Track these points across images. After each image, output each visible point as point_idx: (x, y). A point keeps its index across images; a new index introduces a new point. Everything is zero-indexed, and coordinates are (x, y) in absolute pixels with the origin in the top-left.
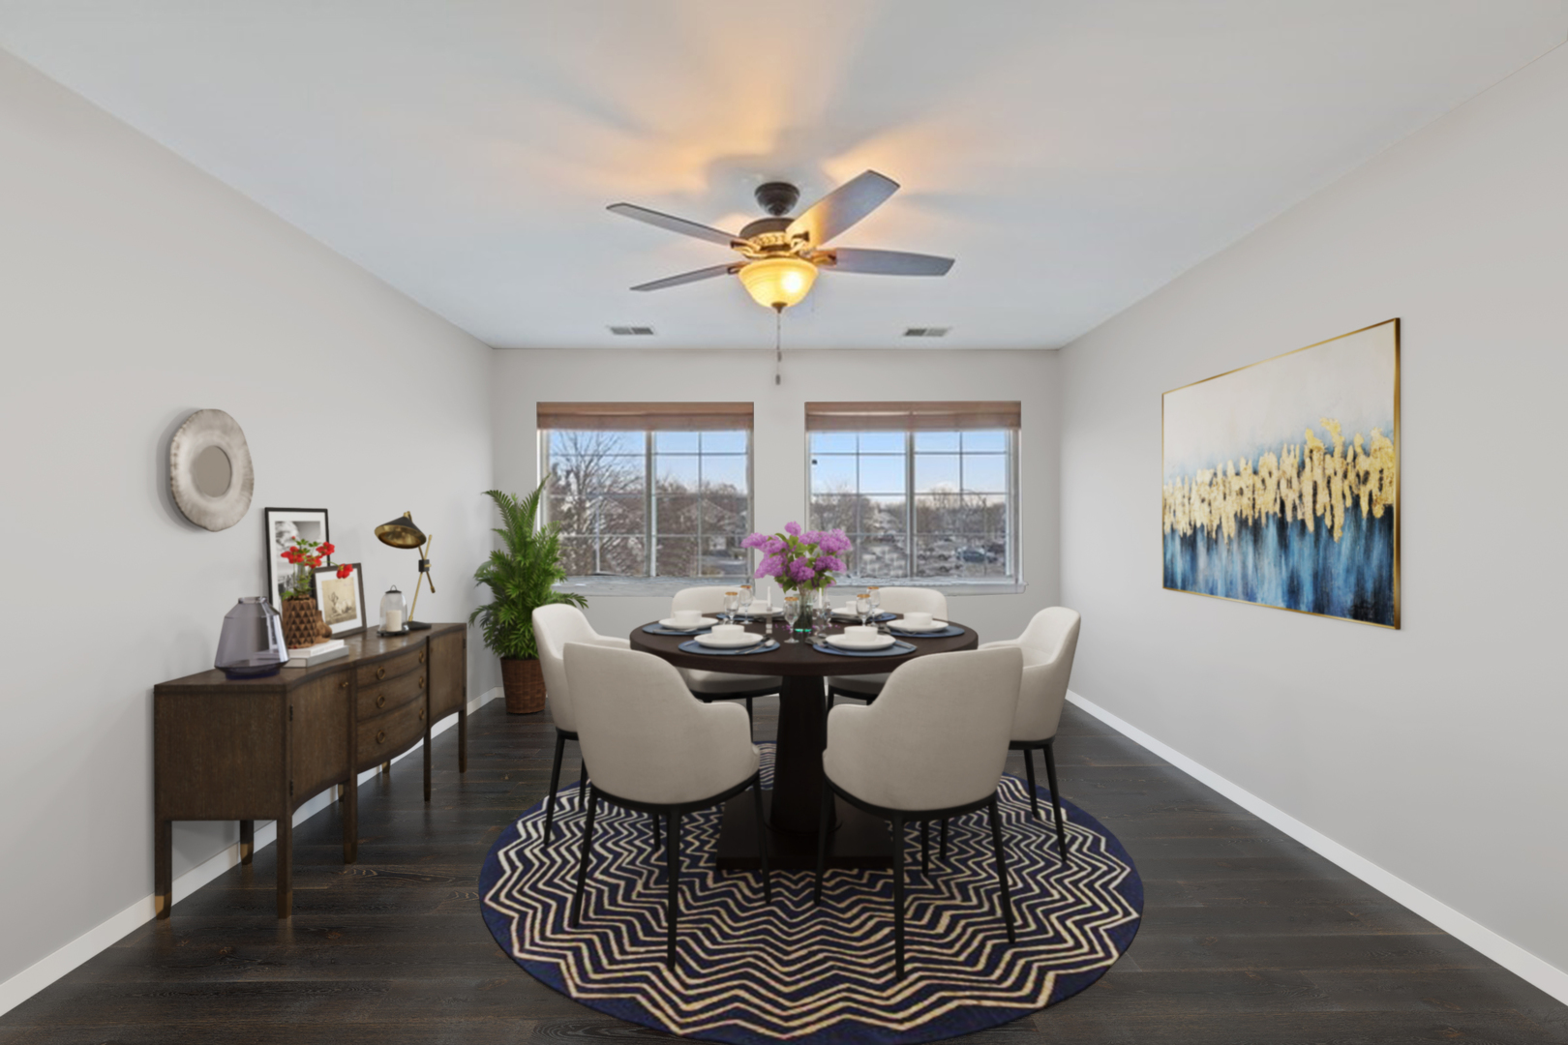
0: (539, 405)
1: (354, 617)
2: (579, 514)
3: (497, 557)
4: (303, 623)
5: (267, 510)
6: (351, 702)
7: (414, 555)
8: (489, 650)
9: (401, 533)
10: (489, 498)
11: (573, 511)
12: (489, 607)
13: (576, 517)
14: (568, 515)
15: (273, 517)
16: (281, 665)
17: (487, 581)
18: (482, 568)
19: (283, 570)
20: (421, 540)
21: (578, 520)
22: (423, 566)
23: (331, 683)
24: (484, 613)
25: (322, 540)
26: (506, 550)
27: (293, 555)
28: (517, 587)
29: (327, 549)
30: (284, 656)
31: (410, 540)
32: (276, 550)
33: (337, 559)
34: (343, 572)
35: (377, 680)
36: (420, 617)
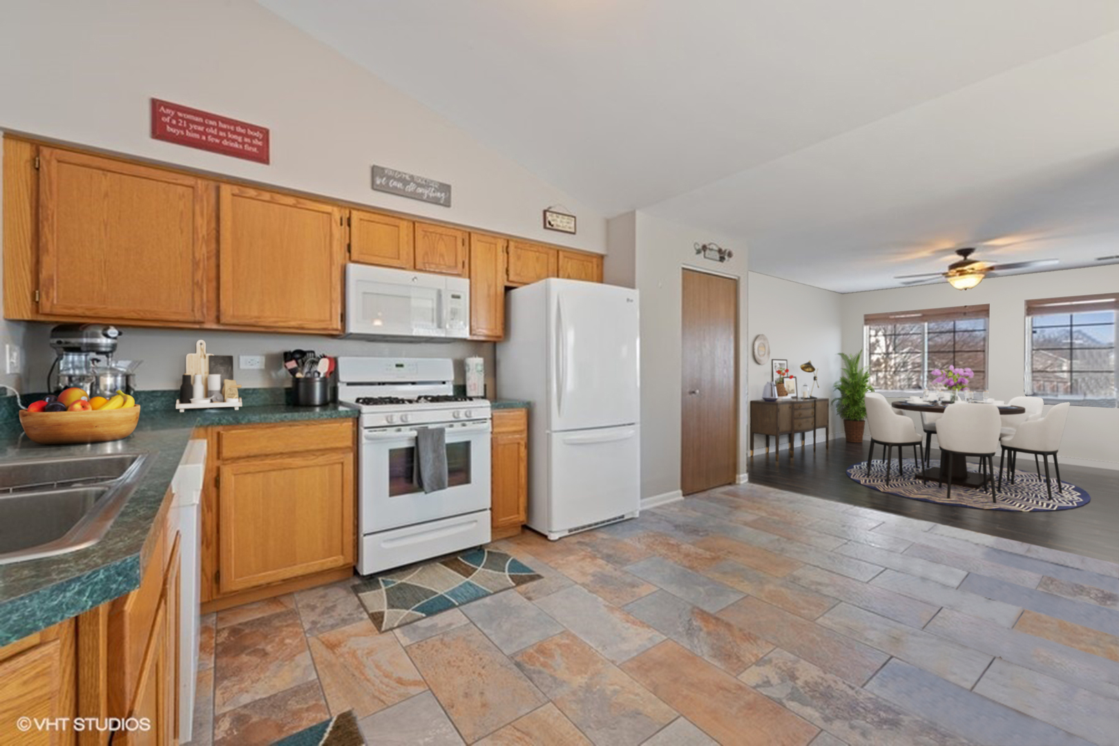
0: (865, 316)
1: (794, 393)
2: (886, 362)
3: (843, 380)
4: (782, 392)
5: (772, 360)
6: (792, 413)
7: (812, 375)
8: (839, 416)
9: (808, 367)
10: (840, 357)
11: (882, 361)
12: (839, 399)
13: (883, 365)
14: (878, 363)
15: (774, 362)
16: (776, 399)
17: (839, 389)
18: (836, 383)
19: (776, 376)
20: (813, 370)
21: (886, 367)
22: (815, 378)
23: (788, 406)
24: (837, 401)
25: (786, 368)
26: (846, 377)
27: (779, 372)
28: (850, 391)
29: (787, 371)
30: (777, 397)
31: (810, 369)
32: (774, 371)
33: (790, 374)
34: (791, 377)
35: (800, 408)
36: (813, 395)
